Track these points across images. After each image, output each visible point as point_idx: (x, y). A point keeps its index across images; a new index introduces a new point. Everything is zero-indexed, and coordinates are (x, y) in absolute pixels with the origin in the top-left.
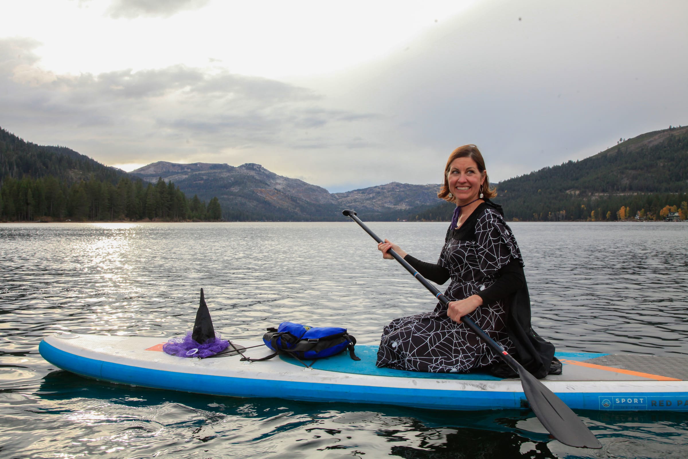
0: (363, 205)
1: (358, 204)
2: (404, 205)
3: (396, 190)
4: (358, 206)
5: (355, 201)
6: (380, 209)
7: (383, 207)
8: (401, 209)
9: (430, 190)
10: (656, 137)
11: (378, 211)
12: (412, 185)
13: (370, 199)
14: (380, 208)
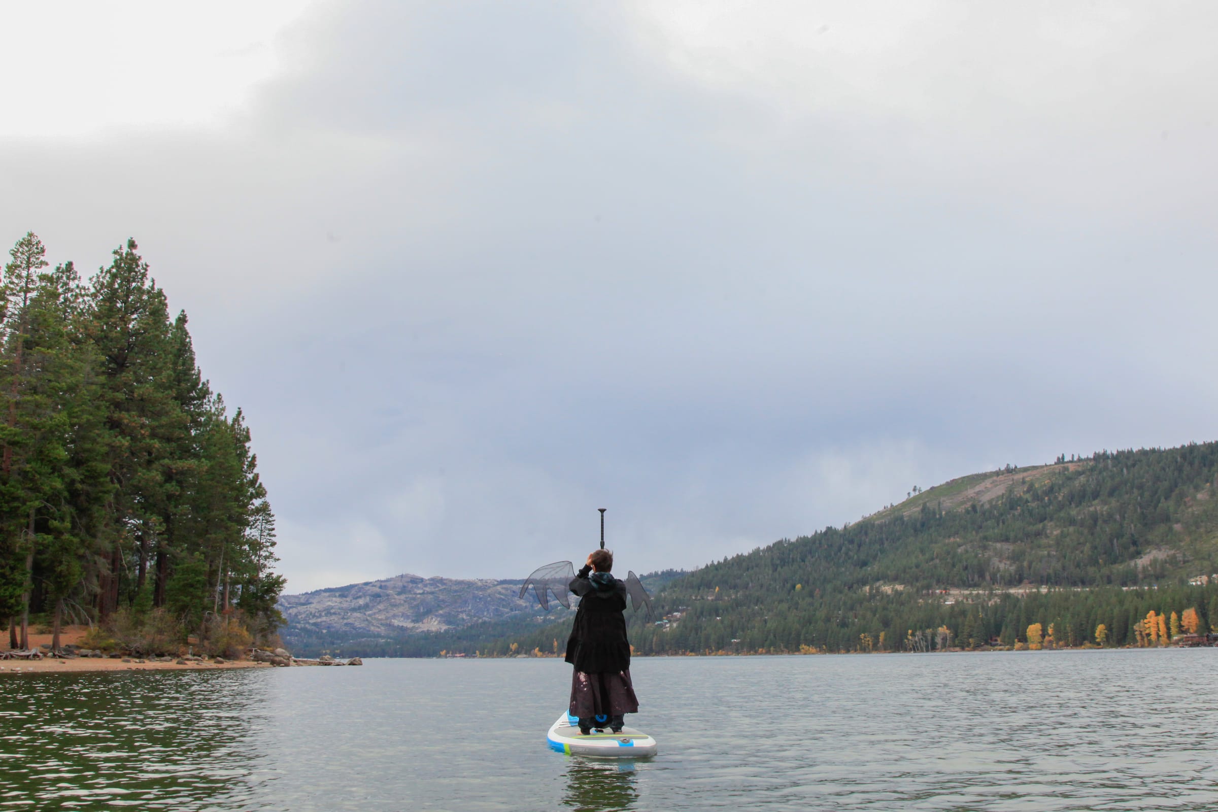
0: (345, 621)
1: (336, 619)
2: (436, 623)
3: (415, 590)
4: (335, 625)
5: (328, 612)
6: (382, 630)
7: (390, 625)
8: (428, 630)
9: (489, 591)
10: (987, 483)
11: (379, 636)
12: (451, 581)
13: (358, 609)
14: (383, 628)
